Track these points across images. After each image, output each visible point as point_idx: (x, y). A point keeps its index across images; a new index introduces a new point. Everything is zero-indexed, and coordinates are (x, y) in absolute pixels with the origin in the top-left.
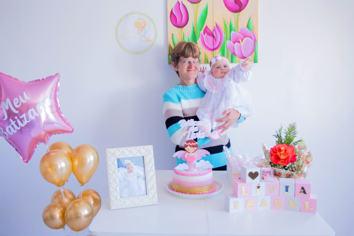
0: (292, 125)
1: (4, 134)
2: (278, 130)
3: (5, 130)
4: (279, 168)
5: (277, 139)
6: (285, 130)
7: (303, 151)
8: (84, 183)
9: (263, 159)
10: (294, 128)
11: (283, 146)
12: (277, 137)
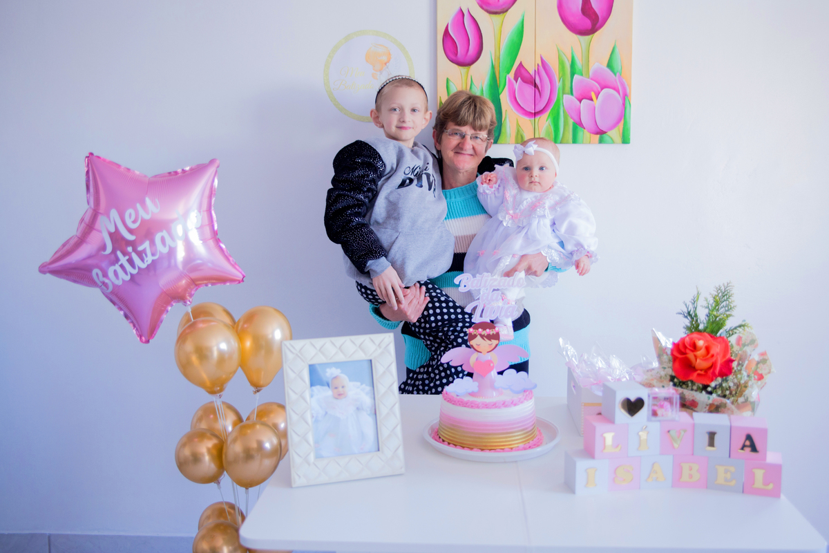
0: (723, 288)
1: (104, 283)
2: (688, 300)
3: (105, 275)
4: (692, 390)
5: (687, 322)
6: (706, 300)
7: (748, 349)
8: (261, 387)
9: (653, 369)
10: (726, 295)
11: (702, 337)
12: (686, 317)
